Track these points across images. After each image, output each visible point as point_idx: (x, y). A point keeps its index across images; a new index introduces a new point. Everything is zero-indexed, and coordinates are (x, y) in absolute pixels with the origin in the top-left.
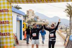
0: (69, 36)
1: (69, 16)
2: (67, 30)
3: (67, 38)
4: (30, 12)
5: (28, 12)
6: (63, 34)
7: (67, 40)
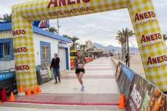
3: (119, 67)
6: (114, 60)
7: (119, 70)
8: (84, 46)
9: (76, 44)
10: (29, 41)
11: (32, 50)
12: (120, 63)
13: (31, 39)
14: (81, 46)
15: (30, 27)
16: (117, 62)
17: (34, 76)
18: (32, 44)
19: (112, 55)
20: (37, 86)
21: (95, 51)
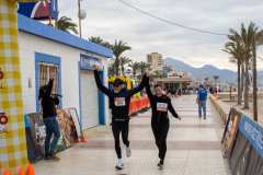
0: (236, 118)
3: (231, 122)
4: (153, 57)
5: (149, 57)
6: (219, 102)
7: (232, 130)
8: (143, 66)
9: (124, 61)
10: (8, 53)
11: (17, 75)
12: (233, 112)
13: (14, 46)
14: (136, 66)
15: (11, 18)
16: (226, 108)
17: (20, 140)
18: (15, 60)
19: (212, 91)
20: (27, 164)
21: (170, 78)
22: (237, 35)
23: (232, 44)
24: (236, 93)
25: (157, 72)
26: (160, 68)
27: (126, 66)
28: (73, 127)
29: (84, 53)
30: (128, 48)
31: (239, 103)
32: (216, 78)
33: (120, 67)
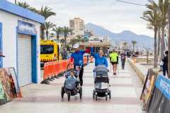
1: (153, 27)
2: (149, 57)
4: (75, 22)
5: (72, 22)
8: (66, 31)
12: (151, 73)
16: (144, 71)
21: (91, 42)
22: (155, 4)
23: (150, 13)
24: (153, 57)
25: (79, 36)
26: (82, 33)
27: (50, 31)
28: (12, 84)
29: (21, 19)
30: (53, 14)
31: (155, 66)
32: (134, 43)
33: (45, 31)
